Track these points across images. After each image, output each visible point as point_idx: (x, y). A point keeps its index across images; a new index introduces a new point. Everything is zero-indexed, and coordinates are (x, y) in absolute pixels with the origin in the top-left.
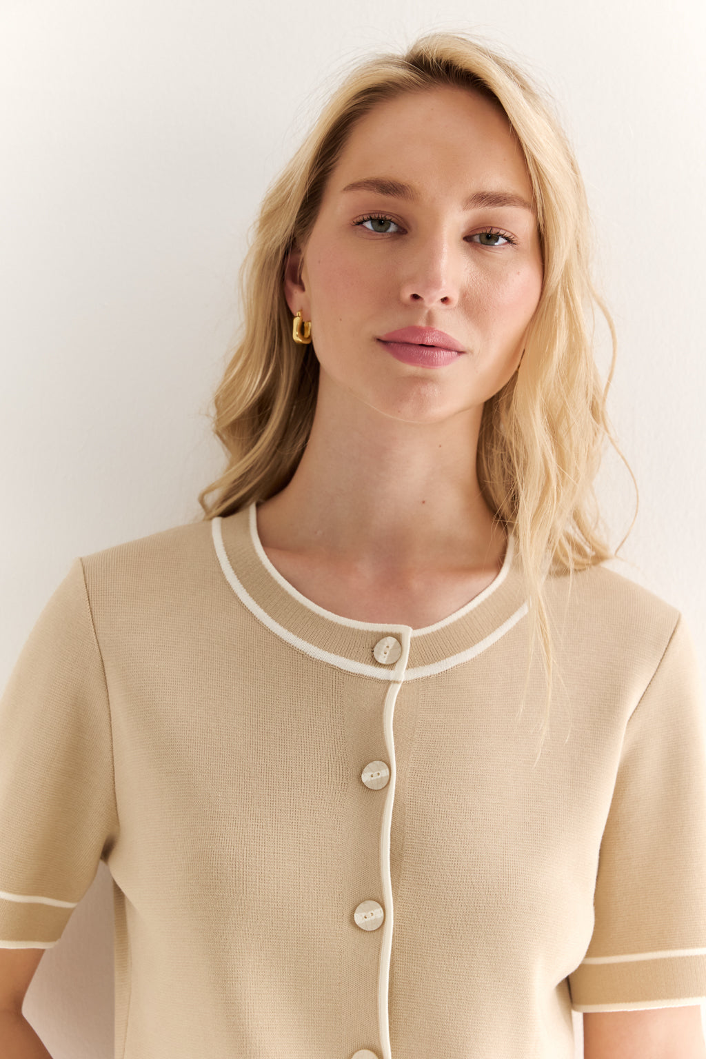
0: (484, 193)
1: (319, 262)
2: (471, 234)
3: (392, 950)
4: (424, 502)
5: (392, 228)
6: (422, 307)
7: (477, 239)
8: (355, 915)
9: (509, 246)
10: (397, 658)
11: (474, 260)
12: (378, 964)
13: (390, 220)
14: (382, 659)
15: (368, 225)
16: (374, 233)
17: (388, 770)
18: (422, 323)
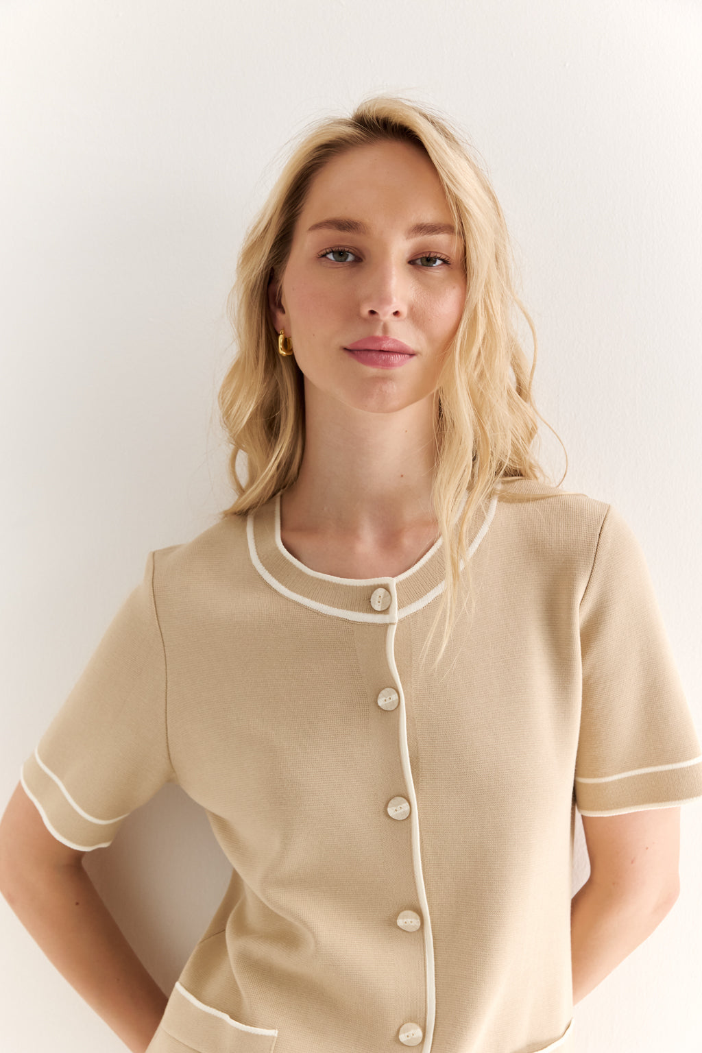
0: (422, 224)
1: (293, 289)
2: (414, 258)
3: (420, 831)
4: (402, 476)
5: (350, 258)
6: (378, 320)
7: (419, 262)
8: (388, 809)
9: (445, 267)
10: (388, 604)
11: (418, 279)
12: (411, 845)
13: (348, 252)
14: (377, 607)
15: (331, 256)
16: (336, 263)
17: (396, 694)
18: (379, 333)
